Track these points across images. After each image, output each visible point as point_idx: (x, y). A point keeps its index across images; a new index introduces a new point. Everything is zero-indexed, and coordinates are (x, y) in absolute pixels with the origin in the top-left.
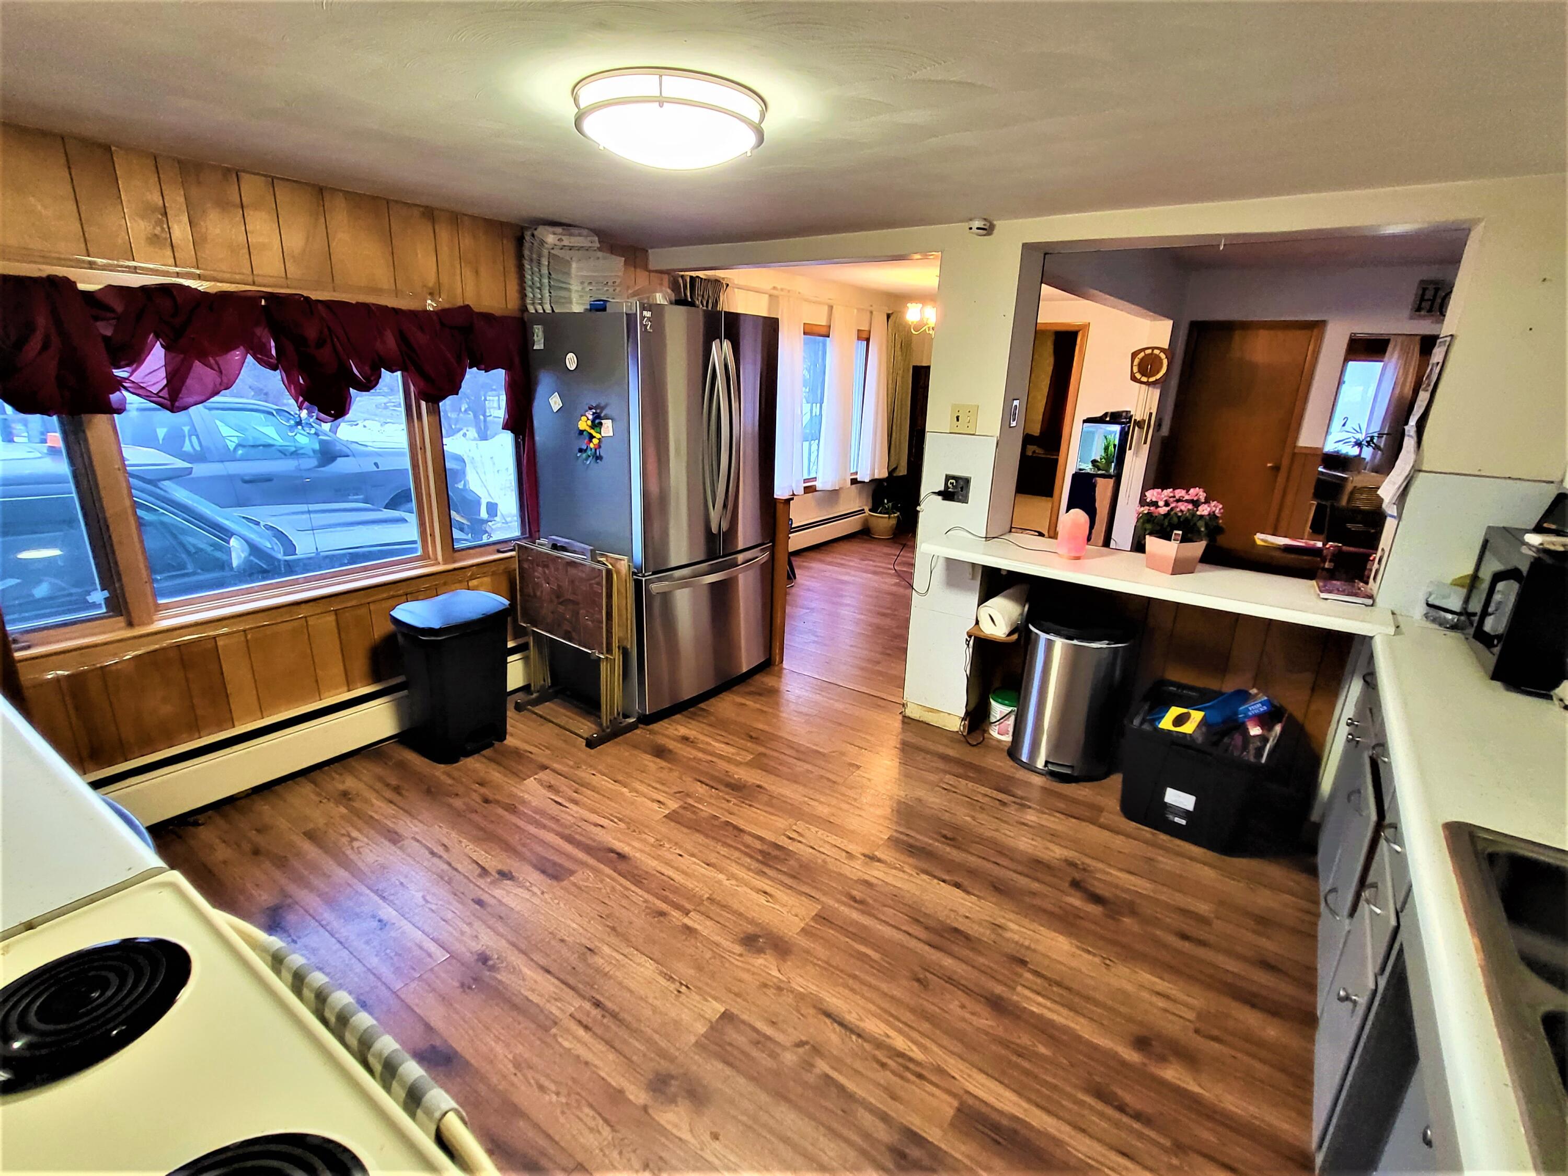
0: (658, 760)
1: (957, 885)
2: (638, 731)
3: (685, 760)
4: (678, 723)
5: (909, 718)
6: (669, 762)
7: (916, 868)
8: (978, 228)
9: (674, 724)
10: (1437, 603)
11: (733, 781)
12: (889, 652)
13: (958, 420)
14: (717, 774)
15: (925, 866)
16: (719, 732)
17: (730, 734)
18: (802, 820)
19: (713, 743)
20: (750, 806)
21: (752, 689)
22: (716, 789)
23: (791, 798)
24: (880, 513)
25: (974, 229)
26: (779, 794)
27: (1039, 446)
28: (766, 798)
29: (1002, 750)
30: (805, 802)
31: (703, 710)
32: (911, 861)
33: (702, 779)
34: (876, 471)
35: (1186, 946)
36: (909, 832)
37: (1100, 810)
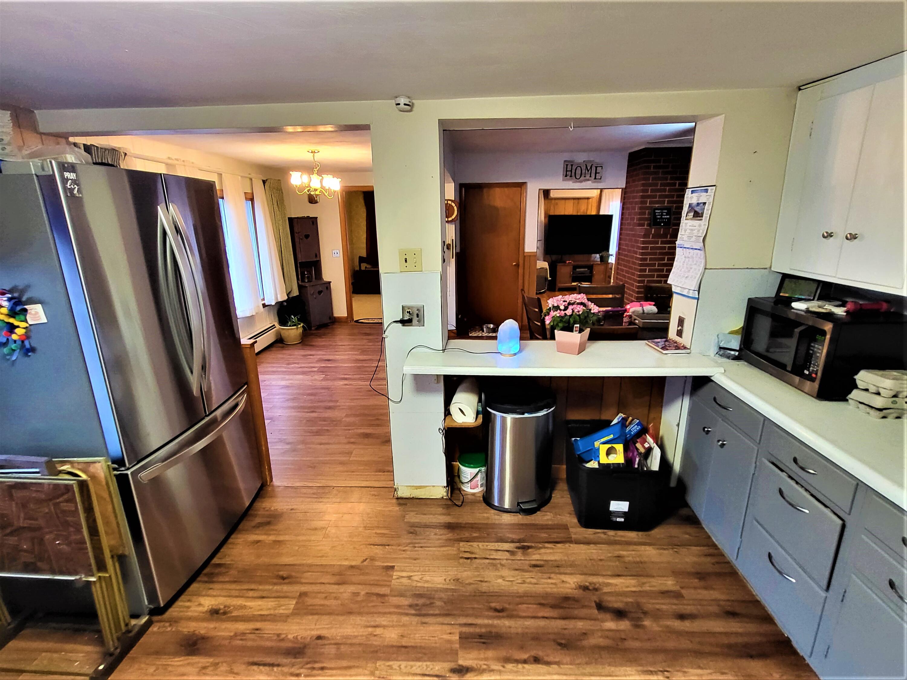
0: (194, 659)
1: (536, 660)
2: (154, 628)
3: (226, 642)
4: (199, 595)
5: (402, 498)
6: (210, 656)
7: (498, 659)
8: (405, 104)
9: (194, 598)
10: (725, 346)
11: (290, 645)
12: (352, 440)
13: (406, 261)
14: (269, 644)
15: (503, 653)
16: (246, 587)
17: (260, 583)
18: (379, 659)
19: (249, 604)
20: (322, 669)
21: (258, 520)
22: (278, 665)
23: (356, 637)
24: (290, 326)
25: (402, 105)
26: (343, 637)
27: (368, 263)
28: (332, 650)
29: (479, 502)
30: (372, 634)
31: (219, 565)
32: (490, 653)
33: (256, 659)
34: (279, 296)
35: (686, 625)
36: (470, 620)
37: (565, 527)
